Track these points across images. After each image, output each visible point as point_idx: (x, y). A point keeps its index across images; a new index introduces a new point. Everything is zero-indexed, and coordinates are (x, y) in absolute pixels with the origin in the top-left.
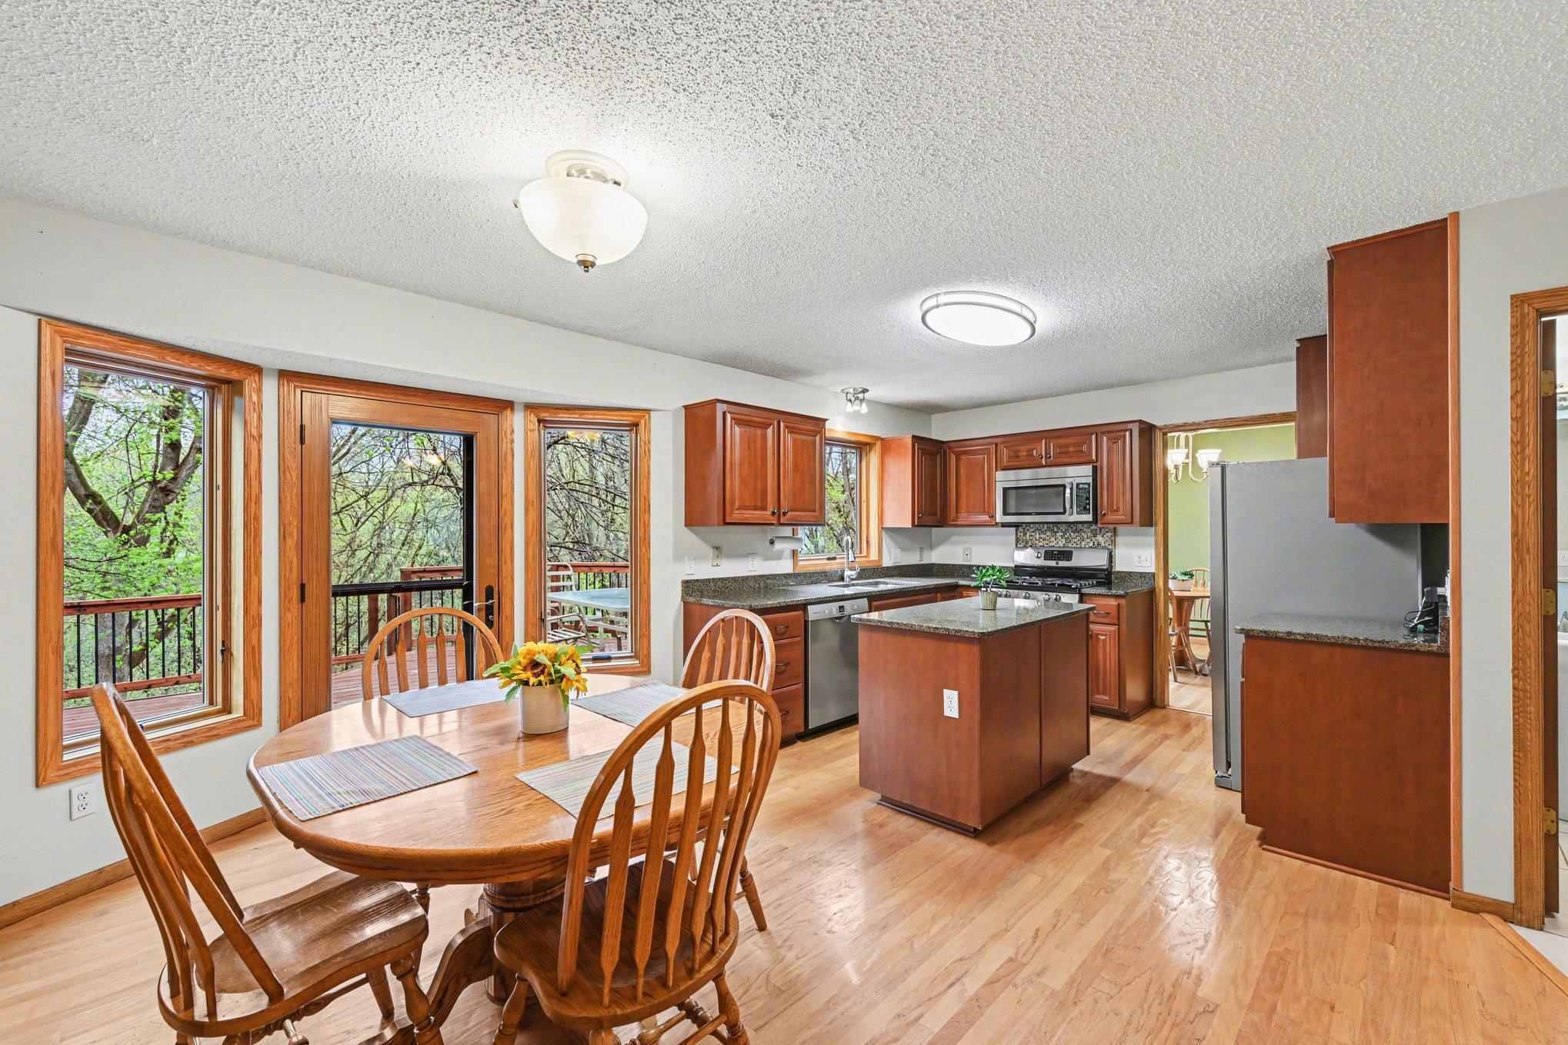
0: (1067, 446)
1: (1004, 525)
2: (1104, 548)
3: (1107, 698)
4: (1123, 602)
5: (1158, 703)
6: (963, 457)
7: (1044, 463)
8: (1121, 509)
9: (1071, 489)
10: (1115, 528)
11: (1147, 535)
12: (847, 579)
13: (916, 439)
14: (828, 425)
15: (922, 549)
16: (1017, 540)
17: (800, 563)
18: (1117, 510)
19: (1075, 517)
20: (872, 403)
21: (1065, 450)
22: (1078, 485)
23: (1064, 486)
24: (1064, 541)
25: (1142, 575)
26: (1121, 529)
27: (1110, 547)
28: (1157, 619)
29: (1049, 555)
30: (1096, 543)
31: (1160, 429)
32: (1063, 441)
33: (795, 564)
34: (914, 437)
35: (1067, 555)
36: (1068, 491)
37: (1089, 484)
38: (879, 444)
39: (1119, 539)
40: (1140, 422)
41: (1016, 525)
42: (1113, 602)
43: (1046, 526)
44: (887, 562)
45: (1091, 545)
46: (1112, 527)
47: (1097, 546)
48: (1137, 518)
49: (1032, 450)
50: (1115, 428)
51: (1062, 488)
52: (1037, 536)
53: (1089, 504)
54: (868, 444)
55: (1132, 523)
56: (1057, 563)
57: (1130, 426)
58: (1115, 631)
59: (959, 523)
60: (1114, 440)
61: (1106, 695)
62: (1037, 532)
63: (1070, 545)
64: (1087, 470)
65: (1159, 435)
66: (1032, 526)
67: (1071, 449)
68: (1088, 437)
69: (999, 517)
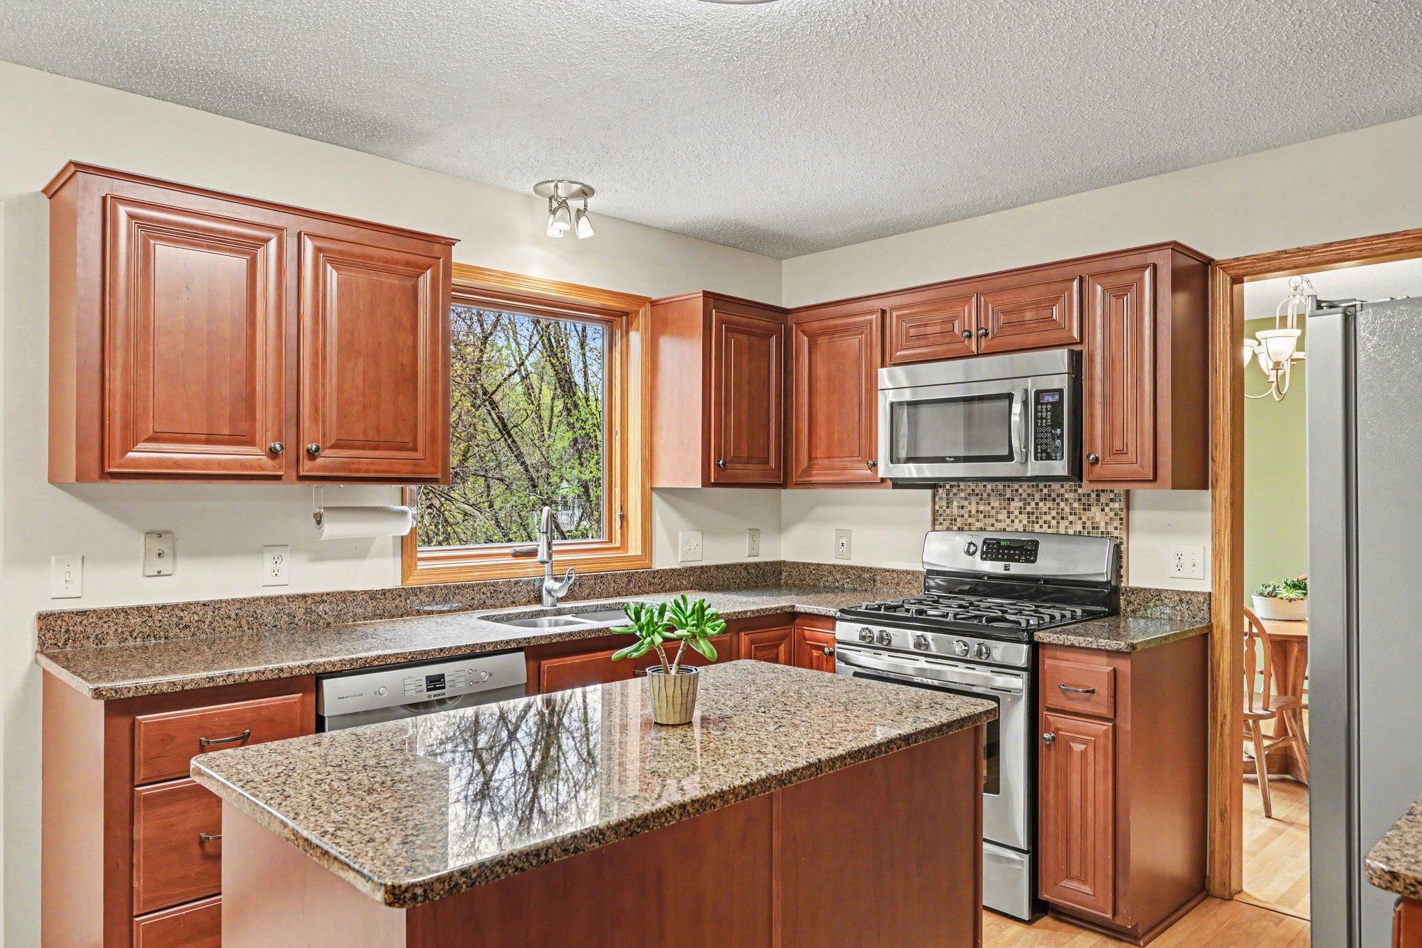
0: (1020, 309)
1: (898, 484)
2: (1105, 535)
3: (1087, 889)
4: (1125, 666)
5: (1216, 886)
6: (823, 341)
7: (974, 349)
8: (1131, 448)
9: (1025, 403)
10: (1128, 492)
11: (1199, 508)
12: (547, 599)
13: (712, 299)
14: (459, 256)
15: (754, 533)
16: (935, 515)
17: (421, 565)
18: (1122, 452)
19: (1035, 468)
20: (600, 218)
21: (1014, 317)
22: (1039, 394)
23: (1009, 397)
24: (1024, 517)
25: (1183, 598)
26: (1141, 494)
27: (1116, 533)
28: (1215, 698)
29: (994, 550)
30: (1089, 524)
31: (1225, 266)
32: (1010, 299)
33: (406, 571)
34: (706, 294)
35: (1027, 551)
36: (1017, 408)
37: (1061, 391)
38: (643, 315)
39: (1137, 516)
40: (1176, 247)
41: (933, 485)
42: (1103, 666)
43: (989, 486)
44: (663, 560)
45: (1079, 528)
46: (1119, 488)
47: (1089, 534)
48: (1166, 471)
49: (952, 322)
50: (1119, 263)
51: (1006, 403)
52: (973, 508)
53: (1061, 437)
54: (627, 314)
55: (1155, 479)
56: (1007, 568)
57: (1152, 257)
58: (1106, 732)
59: (815, 479)
60: (1118, 292)
61: (1085, 882)
62: (974, 499)
63: (1037, 528)
64: (1060, 358)
65: (1221, 281)
66: (962, 485)
67: (1029, 315)
68: (1066, 284)
69: (884, 469)
